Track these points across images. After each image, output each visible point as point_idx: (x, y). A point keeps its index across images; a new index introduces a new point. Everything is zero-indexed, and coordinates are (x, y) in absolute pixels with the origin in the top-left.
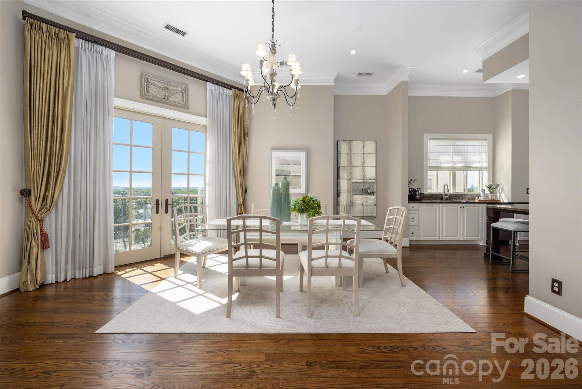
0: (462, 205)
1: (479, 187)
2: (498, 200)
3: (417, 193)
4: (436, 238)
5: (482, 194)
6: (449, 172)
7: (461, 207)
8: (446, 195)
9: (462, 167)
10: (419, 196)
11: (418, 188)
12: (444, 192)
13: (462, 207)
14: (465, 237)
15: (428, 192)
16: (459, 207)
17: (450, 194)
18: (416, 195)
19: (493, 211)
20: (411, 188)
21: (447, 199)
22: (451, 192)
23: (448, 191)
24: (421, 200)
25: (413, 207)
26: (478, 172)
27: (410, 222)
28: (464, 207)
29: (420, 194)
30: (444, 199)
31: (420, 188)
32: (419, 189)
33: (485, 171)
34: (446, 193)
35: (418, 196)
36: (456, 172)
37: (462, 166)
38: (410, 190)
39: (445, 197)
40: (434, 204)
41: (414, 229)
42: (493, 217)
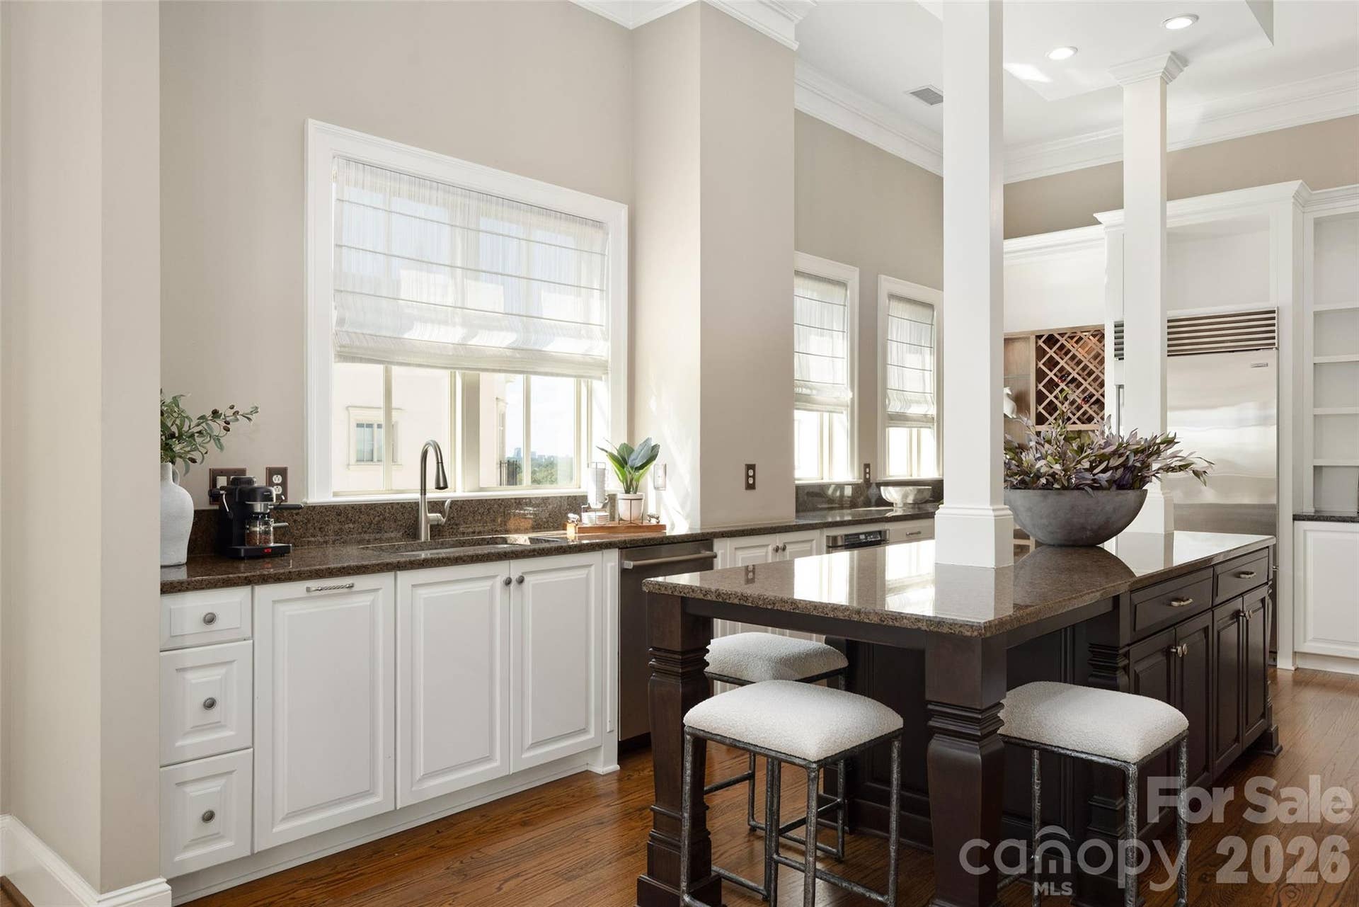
0: (515, 568)
1: (575, 461)
2: (654, 522)
3: (259, 507)
4: (377, 803)
5: (593, 501)
6: (447, 372)
7: (508, 582)
8: (436, 506)
9: (509, 353)
10: (273, 524)
11: (271, 472)
12: (423, 490)
13: (514, 577)
14: (528, 749)
15: (335, 494)
16: (499, 582)
17: (454, 503)
18: (253, 517)
19: (684, 614)
20: (222, 472)
21: (436, 530)
22: (459, 489)
23: (442, 485)
24: (280, 553)
25: (210, 619)
26: (572, 381)
27: (186, 734)
28: (521, 581)
29: (282, 510)
30: (424, 534)
31: (283, 472)
32: (277, 479)
33: (600, 379)
34: (433, 494)
35: (266, 523)
36: (483, 376)
37: (506, 343)
38: (213, 482)
39: (428, 517)
40: (361, 582)
41: (222, 781)
42: (682, 653)
